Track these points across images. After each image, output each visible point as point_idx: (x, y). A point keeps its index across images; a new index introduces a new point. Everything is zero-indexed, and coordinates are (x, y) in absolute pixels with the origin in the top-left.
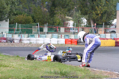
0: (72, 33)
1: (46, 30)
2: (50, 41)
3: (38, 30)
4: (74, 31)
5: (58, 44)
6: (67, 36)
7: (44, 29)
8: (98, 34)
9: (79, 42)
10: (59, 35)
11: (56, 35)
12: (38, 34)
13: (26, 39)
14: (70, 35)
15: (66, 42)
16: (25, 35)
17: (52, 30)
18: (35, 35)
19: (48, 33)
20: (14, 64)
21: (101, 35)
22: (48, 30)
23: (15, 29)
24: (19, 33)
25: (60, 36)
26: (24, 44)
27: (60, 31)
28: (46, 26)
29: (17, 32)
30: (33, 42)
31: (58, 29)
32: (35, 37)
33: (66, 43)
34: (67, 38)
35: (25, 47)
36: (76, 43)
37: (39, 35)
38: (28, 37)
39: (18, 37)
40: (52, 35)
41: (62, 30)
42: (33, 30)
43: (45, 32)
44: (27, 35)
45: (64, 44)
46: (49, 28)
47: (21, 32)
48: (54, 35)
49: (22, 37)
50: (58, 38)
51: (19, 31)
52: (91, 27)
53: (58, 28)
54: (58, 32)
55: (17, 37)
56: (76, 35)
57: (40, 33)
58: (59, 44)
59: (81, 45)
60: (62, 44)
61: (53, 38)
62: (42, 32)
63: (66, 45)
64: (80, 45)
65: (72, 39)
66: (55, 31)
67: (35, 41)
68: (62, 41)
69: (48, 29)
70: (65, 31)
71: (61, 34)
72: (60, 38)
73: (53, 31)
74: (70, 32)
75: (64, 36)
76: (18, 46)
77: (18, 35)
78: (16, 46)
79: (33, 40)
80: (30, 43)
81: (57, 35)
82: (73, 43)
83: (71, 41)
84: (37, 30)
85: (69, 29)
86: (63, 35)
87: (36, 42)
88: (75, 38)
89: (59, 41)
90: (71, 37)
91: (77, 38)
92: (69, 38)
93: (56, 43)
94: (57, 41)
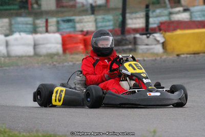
0: (84, 11)
2: (7, 44)
4: (91, 1)
6: (69, 21)
8: (181, 9)
10: (38, 22)
11: (24, 20)
14: (77, 18)
15: (64, 44)
17: (9, 4)
25: (41, 22)
27: (39, 5)
33: (65, 49)
34: (67, 28)
45: (57, 54)
48: (20, 19)
50: (35, 31)
54: (32, 8)
56: (100, 17)
58: (40, 56)
60: (51, 56)
61: (16, 35)
63: (68, 56)
65: (87, 33)
66: (21, 8)
71: (45, 17)
72: (41, 33)
73: (13, 4)
75: (58, 22)
81: (29, 20)
86: (53, 21)
88: (97, 27)
89: (38, 45)
90: (82, 25)
91: (106, 26)
92: (74, 27)
93: (30, 51)
94: (33, 44)
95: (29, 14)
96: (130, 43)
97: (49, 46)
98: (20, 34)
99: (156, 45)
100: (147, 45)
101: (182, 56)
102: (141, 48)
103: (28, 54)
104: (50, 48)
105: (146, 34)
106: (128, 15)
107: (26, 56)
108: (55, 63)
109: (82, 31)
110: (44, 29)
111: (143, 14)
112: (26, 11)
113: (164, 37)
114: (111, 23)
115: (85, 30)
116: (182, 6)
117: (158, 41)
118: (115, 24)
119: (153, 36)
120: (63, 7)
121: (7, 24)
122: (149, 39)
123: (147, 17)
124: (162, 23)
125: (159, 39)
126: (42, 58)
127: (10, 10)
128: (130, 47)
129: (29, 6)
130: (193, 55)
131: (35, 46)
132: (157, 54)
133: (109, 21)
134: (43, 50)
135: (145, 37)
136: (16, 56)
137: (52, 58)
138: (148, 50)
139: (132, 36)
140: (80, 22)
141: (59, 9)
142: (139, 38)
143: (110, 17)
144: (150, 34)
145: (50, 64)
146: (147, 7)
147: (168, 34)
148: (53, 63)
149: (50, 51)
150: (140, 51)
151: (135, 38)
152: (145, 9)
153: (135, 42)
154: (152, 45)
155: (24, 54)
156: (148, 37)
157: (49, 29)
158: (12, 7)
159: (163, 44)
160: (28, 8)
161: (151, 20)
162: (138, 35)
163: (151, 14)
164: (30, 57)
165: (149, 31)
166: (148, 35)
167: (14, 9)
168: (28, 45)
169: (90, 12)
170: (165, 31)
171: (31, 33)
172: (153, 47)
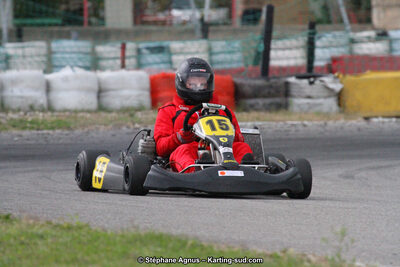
0: (185, 32)
2: (49, 88)
5: (101, 108)
8: (372, 34)
10: (100, 49)
15: (154, 91)
19: (18, 35)
21: (393, 34)
22: (16, 16)
27: (102, 19)
33: (154, 101)
36: (226, 99)
40: (50, 53)
45: (141, 109)
50: (95, 64)
56: (217, 45)
58: (109, 112)
59: (266, 108)
60: (129, 111)
64: (254, 114)
72: (112, 69)
81: (84, 45)
88: (211, 63)
89: (107, 90)
92: (170, 62)
93: (91, 101)
94: (96, 88)
95: (82, 36)
96: (278, 93)
97: (126, 92)
98: (74, 71)
99: (325, 97)
100: (309, 97)
101: (375, 120)
102: (297, 102)
103: (87, 107)
104: (128, 98)
105: (307, 78)
106: (274, 44)
107: (82, 111)
108: (137, 125)
110: (119, 62)
111: (302, 40)
112: (79, 28)
113: (342, 83)
116: (374, 28)
119: (322, 81)
121: (44, 52)
122: (314, 86)
123: (311, 47)
124: (335, 60)
125: (331, 86)
126: (114, 114)
127: (50, 25)
128: (277, 100)
129: (85, 18)
130: (394, 120)
131: (100, 92)
135: (305, 81)
136: (65, 110)
137: (132, 115)
138: (311, 106)
139: (283, 81)
142: (295, 84)
144: (315, 77)
145: (128, 127)
146: (312, 26)
147: (349, 78)
148: (134, 124)
149: (127, 103)
151: (287, 84)
153: (286, 91)
154: (318, 97)
155: (80, 107)
156: (311, 83)
157: (127, 62)
159: (340, 97)
160: (81, 23)
161: (318, 53)
162: (292, 80)
163: (318, 43)
164: (89, 111)
165: (315, 72)
166: (312, 79)
168: (88, 90)
170: (344, 73)
171: (87, 68)
172: (321, 101)
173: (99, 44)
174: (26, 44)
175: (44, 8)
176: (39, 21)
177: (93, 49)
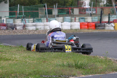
0: (88, 15)
1: (55, 12)
2: (62, 25)
3: (46, 13)
4: (91, 12)
6: (83, 19)
7: (53, 11)
9: (97, 26)
12: (46, 17)
13: (30, 24)
14: (86, 18)
15: (81, 26)
16: (30, 19)
17: (63, 12)
18: (42, 19)
19: (58, 16)
20: (16, 56)
22: (58, 12)
23: (17, 12)
24: (22, 17)
25: (73, 19)
26: (29, 31)
27: (73, 13)
28: (56, 7)
29: (19, 16)
30: (41, 28)
31: (71, 11)
32: (42, 21)
33: (81, 28)
34: (82, 21)
35: (31, 35)
36: (94, 27)
37: (47, 19)
38: (34, 22)
39: (21, 22)
40: (63, 19)
41: (76, 11)
42: (39, 12)
43: (54, 15)
44: (32, 19)
45: (78, 29)
46: (60, 9)
47: (25, 16)
48: (67, 18)
49: (26, 22)
50: (71, 21)
51: (22, 15)
52: (112, 6)
53: (71, 9)
54: (71, 14)
55: (19, 22)
56: (93, 18)
57: (48, 16)
58: (72, 30)
59: (101, 29)
60: (76, 30)
61: (65, 23)
62: (50, 15)
63: (82, 30)
64: (99, 30)
65: (89, 22)
66: (67, 14)
67: (42, 27)
68: (76, 25)
69: (58, 10)
70: (80, 12)
71: (75, 17)
72: (73, 22)
73: (65, 13)
74: (86, 13)
75: (79, 19)
76: (22, 34)
77: (20, 20)
78: (19, 34)
79: (40, 26)
80: (37, 29)
81: (69, 18)
82: (90, 27)
83: (88, 25)
84: (44, 12)
85: (85, 9)
86: (77, 18)
87: (44, 28)
88: (92, 21)
90: (87, 20)
91: (95, 20)
92: (85, 21)
93: (69, 28)
94: (70, 25)
95: (69, 16)
96: (103, 26)
97: (76, 26)
100: (109, 27)
102: (107, 28)
104: (76, 27)
105: (108, 23)
106: (102, 17)
109: (87, 22)
110: (74, 21)
112: (69, 15)
113: (114, 24)
114: (97, 19)
115: (88, 22)
117: (112, 26)
118: (98, 20)
120: (81, 14)
121: (62, 19)
123: (109, 18)
124: (114, 20)
125: (113, 25)
128: (103, 27)
129: (70, 13)
131: (71, 26)
132: (112, 30)
133: (96, 19)
134: (74, 28)
135: (108, 24)
136: (65, 30)
138: (109, 28)
139: (104, 24)
140: (87, 19)
141: (80, 14)
143: (97, 17)
144: (110, 23)
146: (109, 14)
147: (116, 24)
150: (106, 29)
151: (105, 25)
152: (108, 15)
153: (104, 26)
155: (67, 29)
157: (76, 21)
158: (64, 13)
159: (114, 27)
160: (69, 14)
161: (110, 19)
162: (106, 24)
163: (110, 17)
164: (69, 30)
165: (110, 22)
167: (65, 14)
168: (69, 26)
169: (90, 16)
170: (115, 23)
171: (70, 22)
172: (111, 28)
173: (72, 17)
174: (59, 18)
175: (62, 11)
176: (62, 13)
177: (71, 18)
